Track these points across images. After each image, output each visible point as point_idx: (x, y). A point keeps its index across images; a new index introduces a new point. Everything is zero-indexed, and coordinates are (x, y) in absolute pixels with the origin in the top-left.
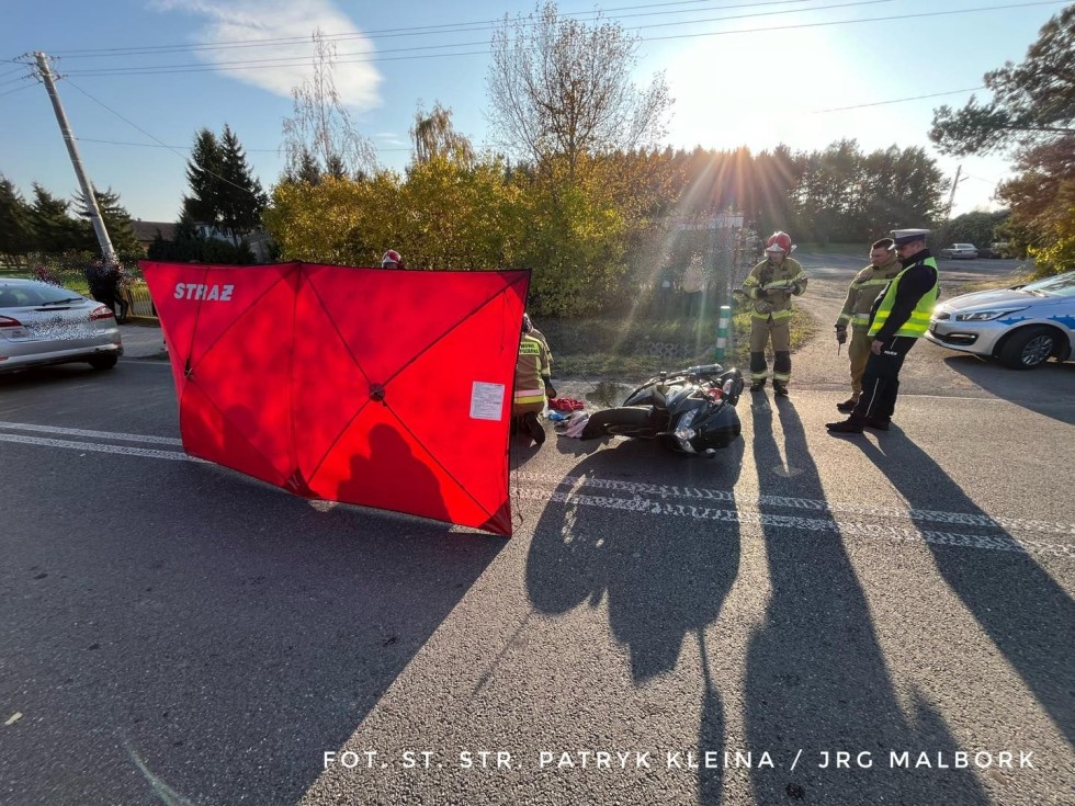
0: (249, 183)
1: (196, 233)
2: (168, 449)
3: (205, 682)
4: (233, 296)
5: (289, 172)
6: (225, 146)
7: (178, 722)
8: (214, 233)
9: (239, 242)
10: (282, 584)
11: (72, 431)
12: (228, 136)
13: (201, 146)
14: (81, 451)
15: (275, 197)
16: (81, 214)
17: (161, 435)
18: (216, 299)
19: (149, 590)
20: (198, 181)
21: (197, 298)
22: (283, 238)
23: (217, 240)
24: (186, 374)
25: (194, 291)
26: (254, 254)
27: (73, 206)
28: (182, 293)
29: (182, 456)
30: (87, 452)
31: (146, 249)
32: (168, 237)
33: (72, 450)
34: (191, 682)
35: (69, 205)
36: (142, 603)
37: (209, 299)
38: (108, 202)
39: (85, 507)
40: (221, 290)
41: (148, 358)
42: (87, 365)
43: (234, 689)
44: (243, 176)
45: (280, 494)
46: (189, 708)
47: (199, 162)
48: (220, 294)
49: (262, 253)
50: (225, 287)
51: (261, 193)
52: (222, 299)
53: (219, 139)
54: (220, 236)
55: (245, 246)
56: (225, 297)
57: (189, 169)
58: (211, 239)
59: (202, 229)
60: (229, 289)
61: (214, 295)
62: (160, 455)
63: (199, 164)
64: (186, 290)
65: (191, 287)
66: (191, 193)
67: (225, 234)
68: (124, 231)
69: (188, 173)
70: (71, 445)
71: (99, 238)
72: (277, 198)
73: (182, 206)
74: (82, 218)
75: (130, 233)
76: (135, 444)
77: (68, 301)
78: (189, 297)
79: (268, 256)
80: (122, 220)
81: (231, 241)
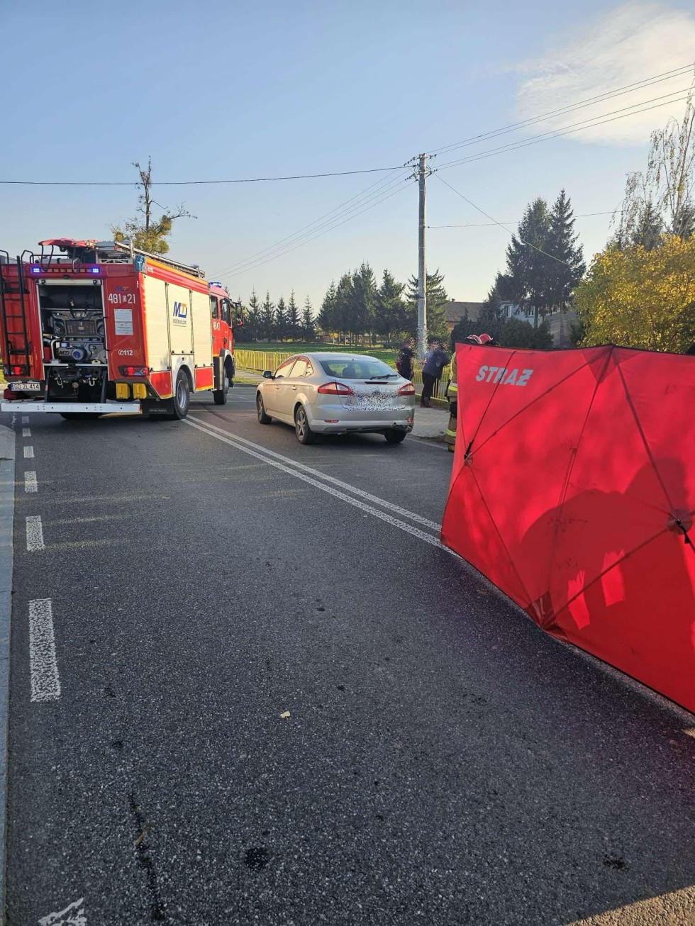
0: (570, 253)
1: (499, 312)
2: (427, 531)
3: (412, 775)
4: (529, 382)
5: (620, 236)
6: (555, 215)
7: (384, 796)
8: (517, 312)
9: (540, 322)
10: (502, 717)
11: (362, 493)
12: (561, 203)
13: (530, 217)
14: (365, 513)
15: (594, 269)
16: (410, 297)
17: (424, 516)
18: (513, 383)
19: (387, 659)
20: (517, 256)
21: (495, 381)
22: (593, 317)
23: (517, 321)
24: (465, 457)
25: (495, 374)
26: (552, 337)
27: (407, 290)
28: (483, 374)
29: (436, 542)
30: (369, 515)
31: (451, 329)
32: (472, 318)
33: (360, 510)
34: (401, 767)
35: (404, 287)
36: (380, 669)
37: (506, 383)
38: (434, 283)
39: (358, 562)
40: (520, 374)
41: (428, 439)
42: (382, 437)
43: (435, 799)
44: (564, 246)
45: (520, 616)
46: (395, 790)
47: (522, 236)
48: (517, 379)
49: (562, 336)
50: (525, 371)
51: (580, 264)
52: (518, 384)
53: (550, 208)
54: (522, 317)
55: (545, 327)
56: (521, 383)
57: (511, 244)
58: (512, 318)
59: (507, 308)
60: (528, 373)
61: (511, 380)
62: (420, 535)
63: (522, 238)
64: (487, 373)
65: (493, 369)
66: (505, 270)
67: (527, 313)
68: (437, 312)
69: (510, 249)
70: (359, 504)
71: (419, 319)
72: (597, 270)
73: (493, 283)
74: (411, 300)
75: (441, 314)
76: (403, 518)
77: (388, 376)
78: (488, 380)
79: (568, 339)
80: (440, 301)
81: (532, 321)
